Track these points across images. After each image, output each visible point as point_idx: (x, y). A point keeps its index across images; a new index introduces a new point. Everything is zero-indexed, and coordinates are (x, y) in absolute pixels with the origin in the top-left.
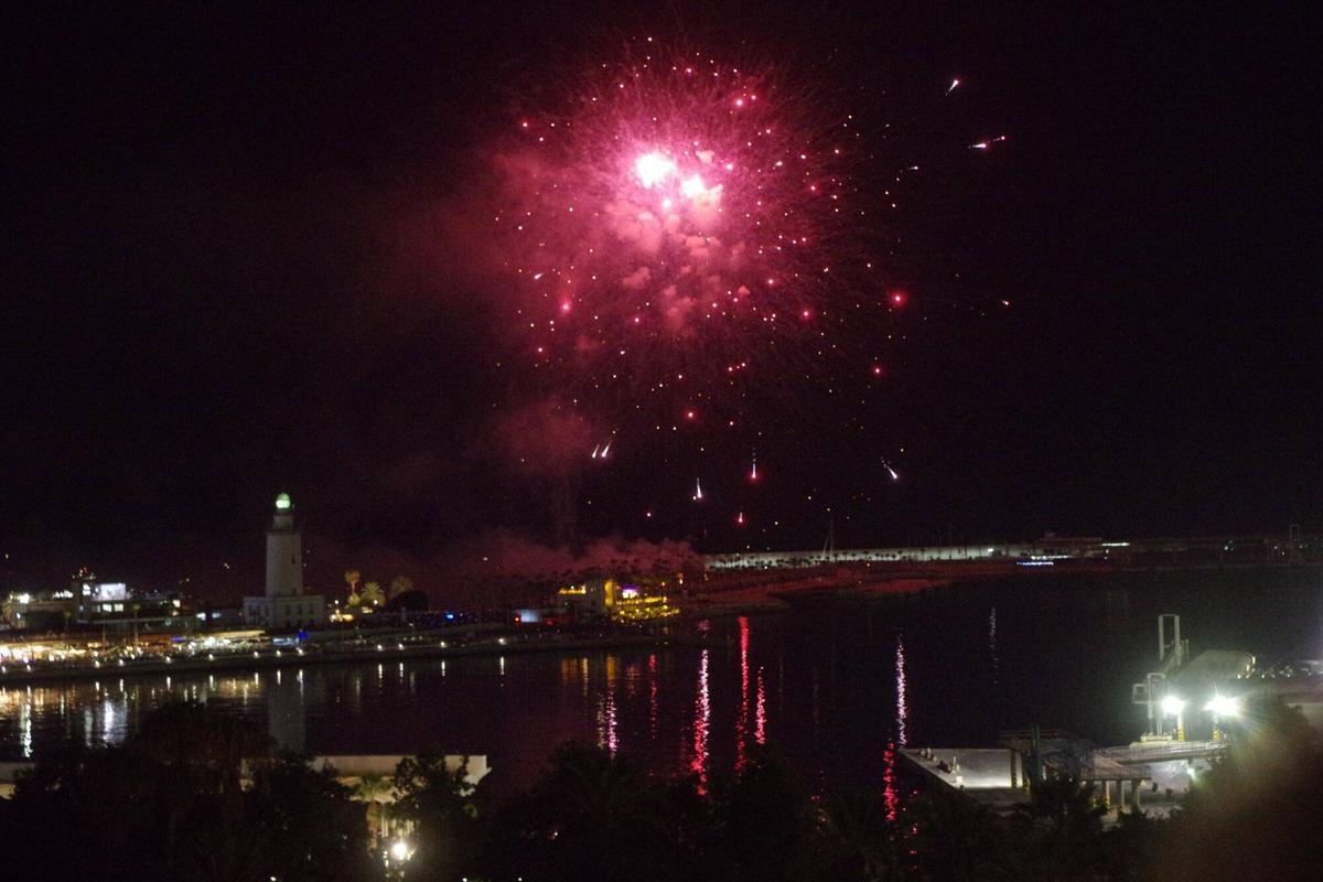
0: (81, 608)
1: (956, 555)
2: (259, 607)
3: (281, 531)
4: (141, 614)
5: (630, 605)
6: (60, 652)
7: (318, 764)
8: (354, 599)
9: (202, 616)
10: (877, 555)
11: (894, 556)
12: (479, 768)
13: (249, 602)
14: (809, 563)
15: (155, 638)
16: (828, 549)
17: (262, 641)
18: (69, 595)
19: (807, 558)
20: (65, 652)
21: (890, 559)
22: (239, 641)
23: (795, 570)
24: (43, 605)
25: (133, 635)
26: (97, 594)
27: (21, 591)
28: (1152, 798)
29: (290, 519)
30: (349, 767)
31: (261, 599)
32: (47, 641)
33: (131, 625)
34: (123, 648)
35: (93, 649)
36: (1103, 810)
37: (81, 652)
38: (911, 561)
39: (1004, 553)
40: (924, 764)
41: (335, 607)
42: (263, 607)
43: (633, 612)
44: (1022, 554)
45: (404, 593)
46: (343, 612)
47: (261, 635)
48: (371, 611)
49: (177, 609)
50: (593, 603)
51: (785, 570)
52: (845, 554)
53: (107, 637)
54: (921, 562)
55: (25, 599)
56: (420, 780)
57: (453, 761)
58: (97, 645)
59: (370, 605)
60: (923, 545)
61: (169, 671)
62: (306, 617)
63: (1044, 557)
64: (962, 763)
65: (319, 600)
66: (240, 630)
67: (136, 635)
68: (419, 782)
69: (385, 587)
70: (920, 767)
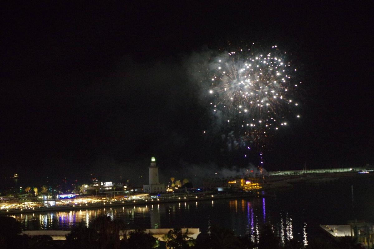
0: (101, 189)
1: (341, 171)
2: (147, 188)
3: (152, 167)
4: (116, 190)
5: (248, 186)
6: (94, 200)
8: (173, 185)
9: (132, 190)
10: (318, 171)
11: (323, 171)
13: (145, 186)
14: (299, 174)
15: (120, 196)
16: (305, 170)
17: (148, 197)
18: (97, 185)
19: (299, 172)
20: (96, 200)
21: (322, 172)
22: (142, 197)
23: (295, 175)
24: (91, 188)
25: (114, 196)
26: (105, 185)
27: (86, 184)
29: (155, 164)
31: (148, 185)
32: (92, 197)
33: (113, 193)
34: (111, 199)
35: (104, 200)
37: (101, 200)
38: (328, 173)
39: (355, 170)
40: (326, 230)
41: (168, 187)
42: (148, 188)
43: (249, 188)
44: (360, 170)
45: (186, 183)
46: (170, 189)
47: (148, 195)
48: (178, 188)
49: (126, 188)
50: (238, 185)
51: (292, 176)
52: (309, 171)
53: (107, 196)
54: (331, 173)
55: (86, 186)
56: (175, 236)
58: (105, 198)
59: (177, 187)
60: (332, 168)
61: (123, 205)
62: (160, 190)
63: (366, 171)
64: (337, 229)
65: (163, 186)
66: (142, 194)
67: (115, 195)
69: (181, 182)
70: (325, 231)
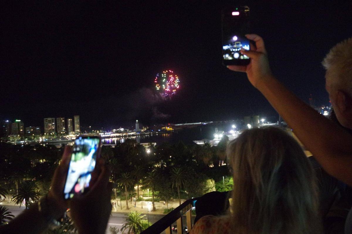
0: (120, 131)
1: (198, 123)
3: (137, 123)
4: (125, 131)
6: (118, 135)
7: (141, 144)
8: (144, 129)
9: (130, 131)
10: (190, 124)
11: (192, 124)
12: (155, 144)
13: (134, 130)
16: (186, 123)
17: (136, 133)
18: (119, 129)
19: (184, 124)
22: (134, 133)
24: (116, 131)
26: (121, 129)
27: (114, 129)
28: (215, 144)
30: (144, 144)
31: (136, 130)
36: (211, 146)
37: (120, 135)
39: (202, 123)
40: (195, 142)
41: (142, 130)
43: (169, 130)
45: (148, 129)
49: (128, 131)
50: (165, 129)
51: (182, 125)
52: (188, 124)
53: (122, 133)
54: (194, 124)
55: (115, 130)
57: (153, 143)
60: (195, 122)
61: (127, 136)
62: (139, 131)
63: (205, 123)
64: (199, 142)
65: (140, 129)
67: (125, 133)
68: (150, 145)
69: (146, 128)
